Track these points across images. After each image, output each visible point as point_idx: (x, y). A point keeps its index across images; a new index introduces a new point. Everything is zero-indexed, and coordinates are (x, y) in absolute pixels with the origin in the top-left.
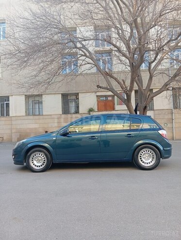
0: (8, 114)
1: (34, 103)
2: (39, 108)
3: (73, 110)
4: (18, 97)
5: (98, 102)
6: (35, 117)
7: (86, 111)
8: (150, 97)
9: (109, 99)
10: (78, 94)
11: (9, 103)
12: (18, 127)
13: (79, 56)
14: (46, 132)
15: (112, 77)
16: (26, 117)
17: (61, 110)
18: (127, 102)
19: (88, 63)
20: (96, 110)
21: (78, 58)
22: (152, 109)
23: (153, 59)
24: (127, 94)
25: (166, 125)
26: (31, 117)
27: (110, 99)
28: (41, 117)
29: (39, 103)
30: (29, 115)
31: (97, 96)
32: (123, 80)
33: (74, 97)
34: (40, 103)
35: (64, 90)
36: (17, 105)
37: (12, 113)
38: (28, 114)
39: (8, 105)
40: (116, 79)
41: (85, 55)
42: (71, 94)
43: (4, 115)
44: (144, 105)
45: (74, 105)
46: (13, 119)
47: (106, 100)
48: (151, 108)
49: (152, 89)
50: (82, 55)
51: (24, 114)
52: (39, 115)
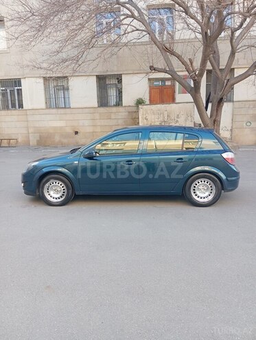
0: (21, 106)
1: (57, 88)
2: (64, 98)
3: (113, 100)
4: (33, 79)
5: (151, 88)
6: (60, 110)
7: (133, 103)
8: (229, 84)
9: (166, 84)
10: (121, 75)
11: (21, 89)
12: (37, 126)
13: (122, 17)
14: (76, 133)
15: (173, 53)
16: (47, 111)
17: (96, 100)
18: (195, 91)
19: (137, 30)
20: (148, 102)
21: (121, 21)
22: (231, 100)
23: (238, 24)
24: (194, 81)
25: (249, 124)
26: (54, 111)
27: (168, 83)
28: (68, 111)
29: (64, 89)
30: (50, 108)
31: (149, 79)
32: (190, 60)
33: (115, 81)
34: (66, 89)
35: (100, 70)
36: (33, 92)
37: (27, 104)
38: (49, 106)
39: (20, 92)
40: (179, 57)
41: (133, 16)
42: (110, 75)
43: (15, 107)
44: (219, 97)
45: (115, 94)
46: (28, 112)
47: (162, 86)
48: (229, 98)
49: (234, 69)
50: (128, 16)
51: (43, 106)
52: (65, 108)
